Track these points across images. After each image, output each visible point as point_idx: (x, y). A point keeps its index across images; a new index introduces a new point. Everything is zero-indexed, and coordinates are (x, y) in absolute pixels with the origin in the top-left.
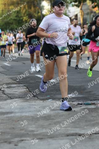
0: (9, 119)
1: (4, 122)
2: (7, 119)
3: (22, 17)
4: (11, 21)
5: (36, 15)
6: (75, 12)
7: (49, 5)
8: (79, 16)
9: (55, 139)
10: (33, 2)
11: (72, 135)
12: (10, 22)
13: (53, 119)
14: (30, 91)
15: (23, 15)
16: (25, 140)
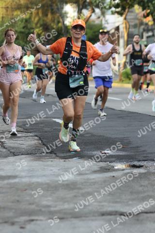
0: (12, 186)
1: (4, 190)
2: (9, 186)
3: (33, 29)
5: (55, 27)
6: (115, 23)
7: (75, 11)
8: (121, 29)
9: (83, 220)
10: (51, 6)
11: (110, 214)
13: (80, 189)
14: (44, 144)
15: (34, 26)
16: (37, 220)
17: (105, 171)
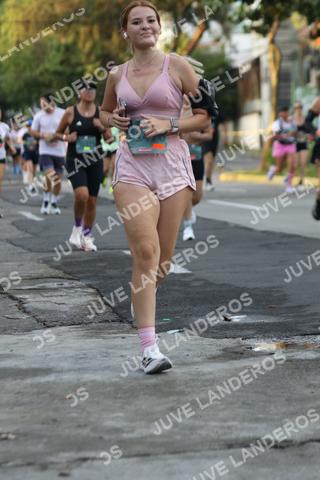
0: (42, 391)
1: (26, 399)
2: (35, 390)
3: (81, 64)
4: (46, 78)
6: (250, 51)
8: (267, 63)
9: (190, 458)
12: (41, 79)
13: (182, 393)
15: (83, 58)
16: (94, 459)
17: (234, 356)
